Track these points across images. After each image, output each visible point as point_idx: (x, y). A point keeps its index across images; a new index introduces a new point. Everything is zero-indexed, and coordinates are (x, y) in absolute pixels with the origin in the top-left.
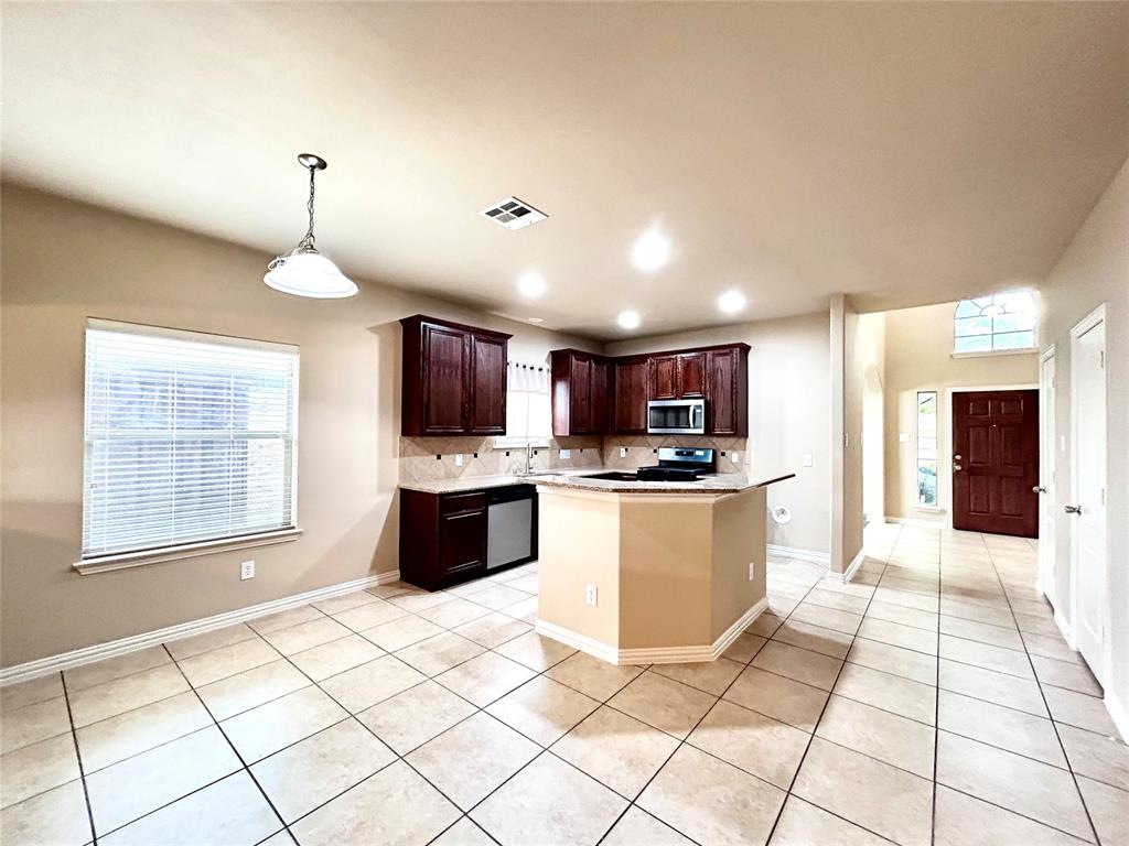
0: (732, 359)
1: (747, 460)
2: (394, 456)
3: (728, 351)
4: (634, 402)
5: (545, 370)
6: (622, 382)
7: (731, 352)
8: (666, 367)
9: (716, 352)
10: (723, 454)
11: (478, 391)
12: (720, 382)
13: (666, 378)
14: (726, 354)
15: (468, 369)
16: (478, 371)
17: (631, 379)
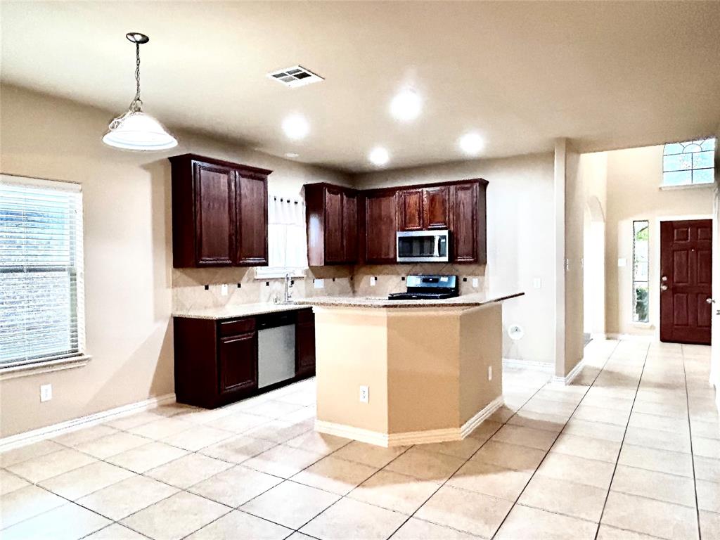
0: (472, 192)
1: (485, 283)
2: (168, 287)
3: (469, 185)
4: (384, 232)
5: (299, 204)
6: (372, 213)
7: (472, 187)
8: (413, 199)
9: (458, 186)
10: (465, 280)
11: (244, 224)
12: (462, 214)
13: (413, 210)
14: (468, 189)
15: (234, 204)
16: (243, 205)
17: (380, 211)
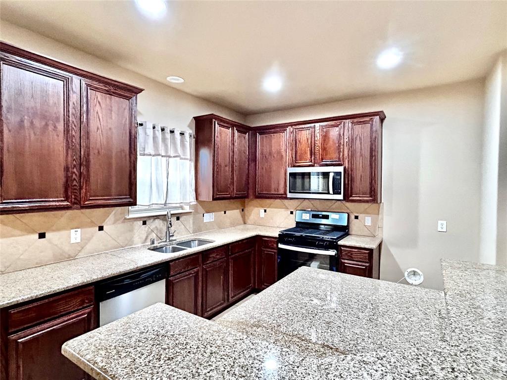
0: (372, 128)
1: (380, 224)
3: (367, 119)
4: (274, 168)
5: (187, 136)
6: (262, 150)
7: (371, 120)
8: (304, 135)
9: (355, 120)
10: (356, 217)
12: (358, 150)
13: (304, 147)
14: (364, 122)
17: (271, 146)
